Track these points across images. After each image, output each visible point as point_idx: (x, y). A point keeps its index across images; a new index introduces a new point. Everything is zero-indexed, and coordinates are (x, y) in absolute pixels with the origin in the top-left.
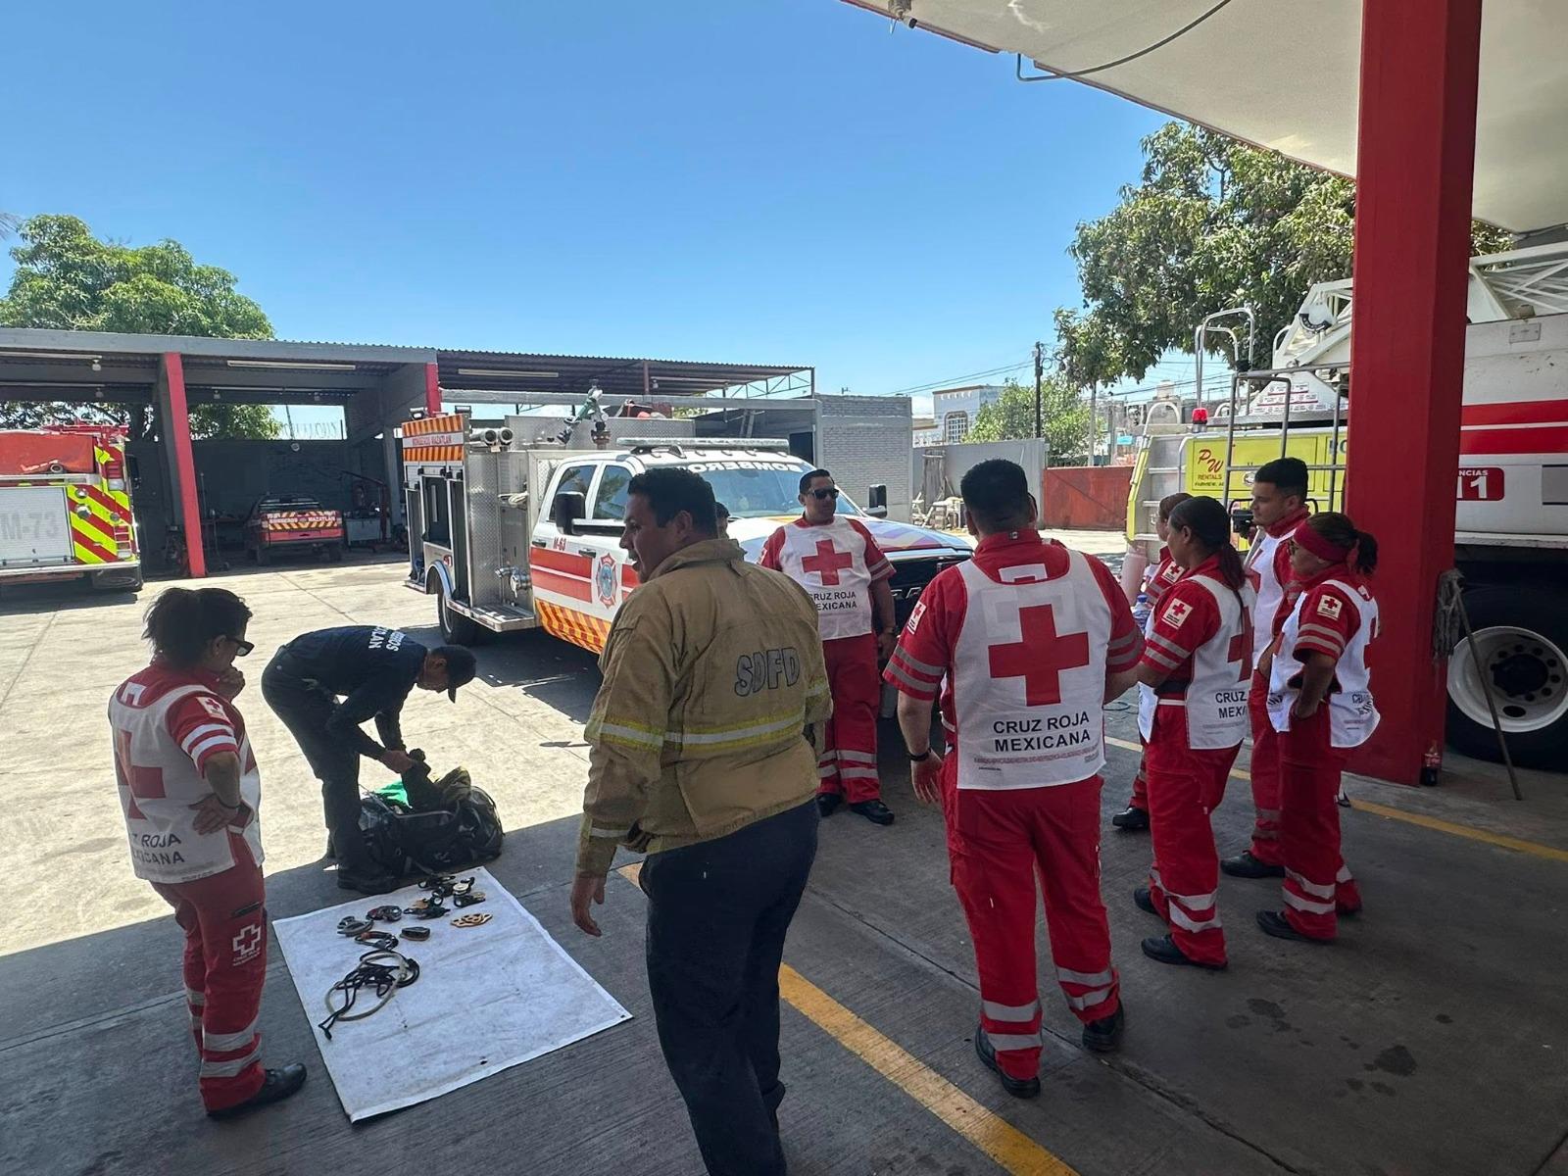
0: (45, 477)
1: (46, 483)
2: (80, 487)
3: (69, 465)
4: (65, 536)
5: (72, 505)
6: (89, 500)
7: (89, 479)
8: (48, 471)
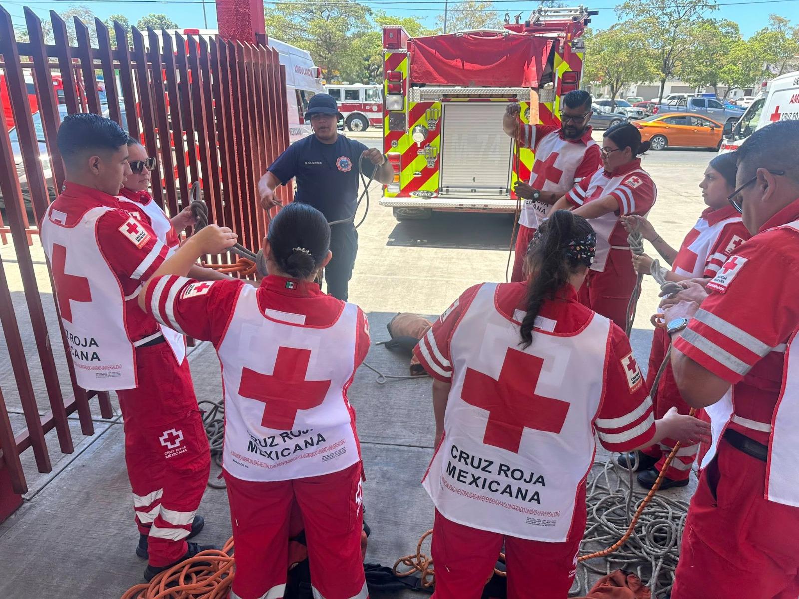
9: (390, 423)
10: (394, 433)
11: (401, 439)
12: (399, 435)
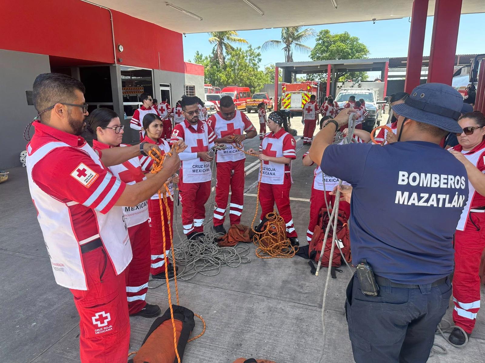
0: (299, 92)
1: (299, 93)
2: (304, 94)
3: (303, 90)
4: (301, 103)
5: (303, 97)
6: (305, 96)
7: (306, 92)
8: (300, 91)
9: (297, 319)
10: (295, 310)
11: (290, 306)
12: (291, 308)
